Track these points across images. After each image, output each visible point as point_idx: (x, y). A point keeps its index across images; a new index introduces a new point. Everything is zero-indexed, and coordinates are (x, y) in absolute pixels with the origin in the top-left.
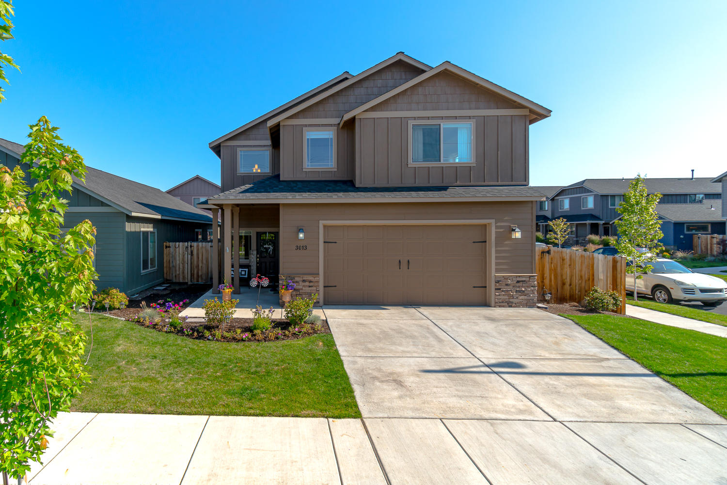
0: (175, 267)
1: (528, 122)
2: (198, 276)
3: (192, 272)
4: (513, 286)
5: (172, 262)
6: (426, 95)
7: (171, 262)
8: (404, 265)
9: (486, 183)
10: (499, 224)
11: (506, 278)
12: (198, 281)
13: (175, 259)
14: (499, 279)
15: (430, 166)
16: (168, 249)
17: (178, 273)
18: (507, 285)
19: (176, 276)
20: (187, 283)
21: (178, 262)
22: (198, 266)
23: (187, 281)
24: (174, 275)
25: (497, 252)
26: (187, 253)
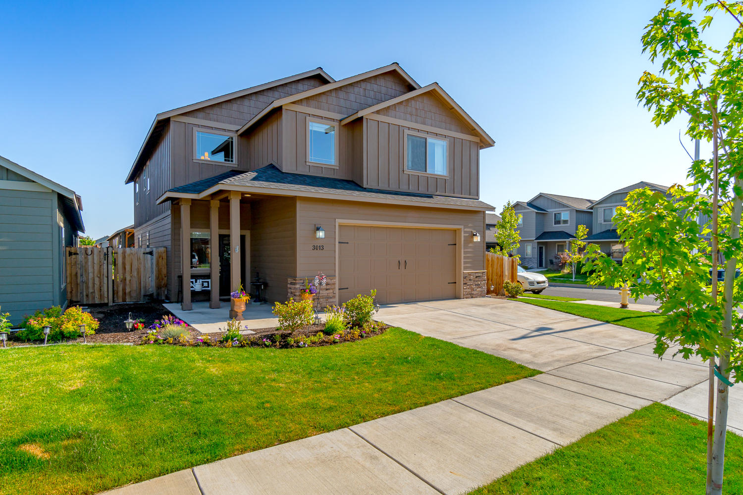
0: (87, 284)
1: (479, 148)
2: (124, 293)
3: (115, 288)
4: (474, 281)
5: (82, 275)
6: (416, 109)
7: (79, 275)
8: (402, 266)
9: (455, 195)
10: (465, 230)
11: (470, 274)
12: (124, 300)
13: (86, 271)
14: (466, 275)
15: (420, 175)
16: (74, 256)
17: (91, 290)
18: (470, 280)
19: (87, 296)
20: (107, 304)
21: (91, 275)
22: (125, 279)
23: (106, 301)
24: (85, 294)
25: (465, 253)
26: (106, 262)
